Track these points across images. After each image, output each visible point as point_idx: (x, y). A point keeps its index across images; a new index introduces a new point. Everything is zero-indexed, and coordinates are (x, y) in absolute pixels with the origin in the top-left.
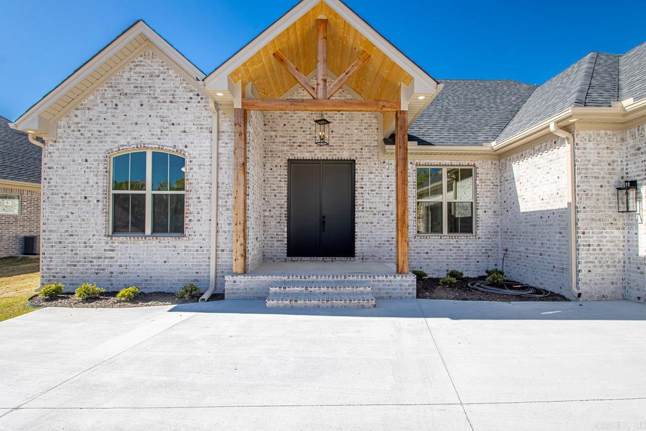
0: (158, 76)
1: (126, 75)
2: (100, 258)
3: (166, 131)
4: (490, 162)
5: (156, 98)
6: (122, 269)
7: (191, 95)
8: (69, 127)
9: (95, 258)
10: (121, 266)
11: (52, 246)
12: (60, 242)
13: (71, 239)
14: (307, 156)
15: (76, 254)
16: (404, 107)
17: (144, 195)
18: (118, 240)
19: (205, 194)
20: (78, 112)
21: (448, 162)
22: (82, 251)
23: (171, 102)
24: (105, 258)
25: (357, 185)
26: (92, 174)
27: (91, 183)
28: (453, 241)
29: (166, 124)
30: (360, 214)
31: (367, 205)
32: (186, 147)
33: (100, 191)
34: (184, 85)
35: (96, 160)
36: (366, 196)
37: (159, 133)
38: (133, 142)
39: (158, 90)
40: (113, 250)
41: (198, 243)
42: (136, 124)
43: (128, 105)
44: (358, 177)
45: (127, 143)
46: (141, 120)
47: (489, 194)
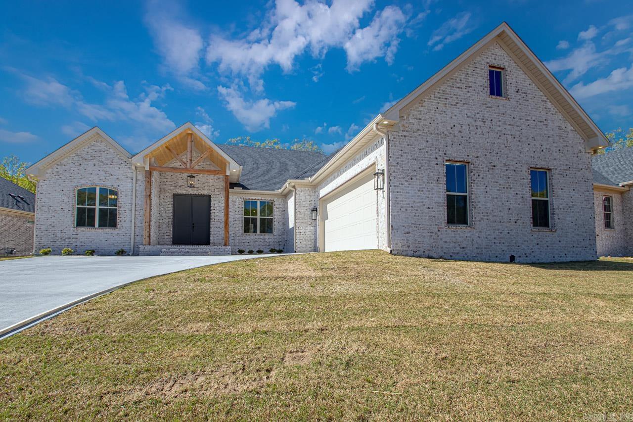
0: (104, 152)
1: (86, 150)
2: (70, 238)
3: (108, 178)
4: (281, 199)
5: (102, 162)
6: (83, 244)
7: (122, 162)
8: (53, 174)
9: (67, 238)
10: (81, 242)
11: (42, 232)
12: (47, 230)
13: (53, 229)
14: (184, 192)
15: (56, 236)
16: (228, 173)
17: (95, 208)
18: (81, 229)
19: (129, 209)
20: (57, 167)
21: (260, 198)
22: (59, 235)
23: (111, 164)
24: (73, 238)
25: (212, 208)
26: (66, 197)
27: (65, 201)
28: (261, 237)
29: (108, 175)
30: (213, 223)
31: (217, 218)
32: (119, 186)
33: (71, 205)
34: (118, 157)
35: (69, 191)
36: (217, 214)
37: (104, 179)
38: (89, 182)
39: (104, 159)
40: (77, 235)
41: (124, 232)
42: (91, 174)
43: (87, 165)
44: (212, 204)
45: (86, 184)
46: (93, 173)
47: (280, 214)
